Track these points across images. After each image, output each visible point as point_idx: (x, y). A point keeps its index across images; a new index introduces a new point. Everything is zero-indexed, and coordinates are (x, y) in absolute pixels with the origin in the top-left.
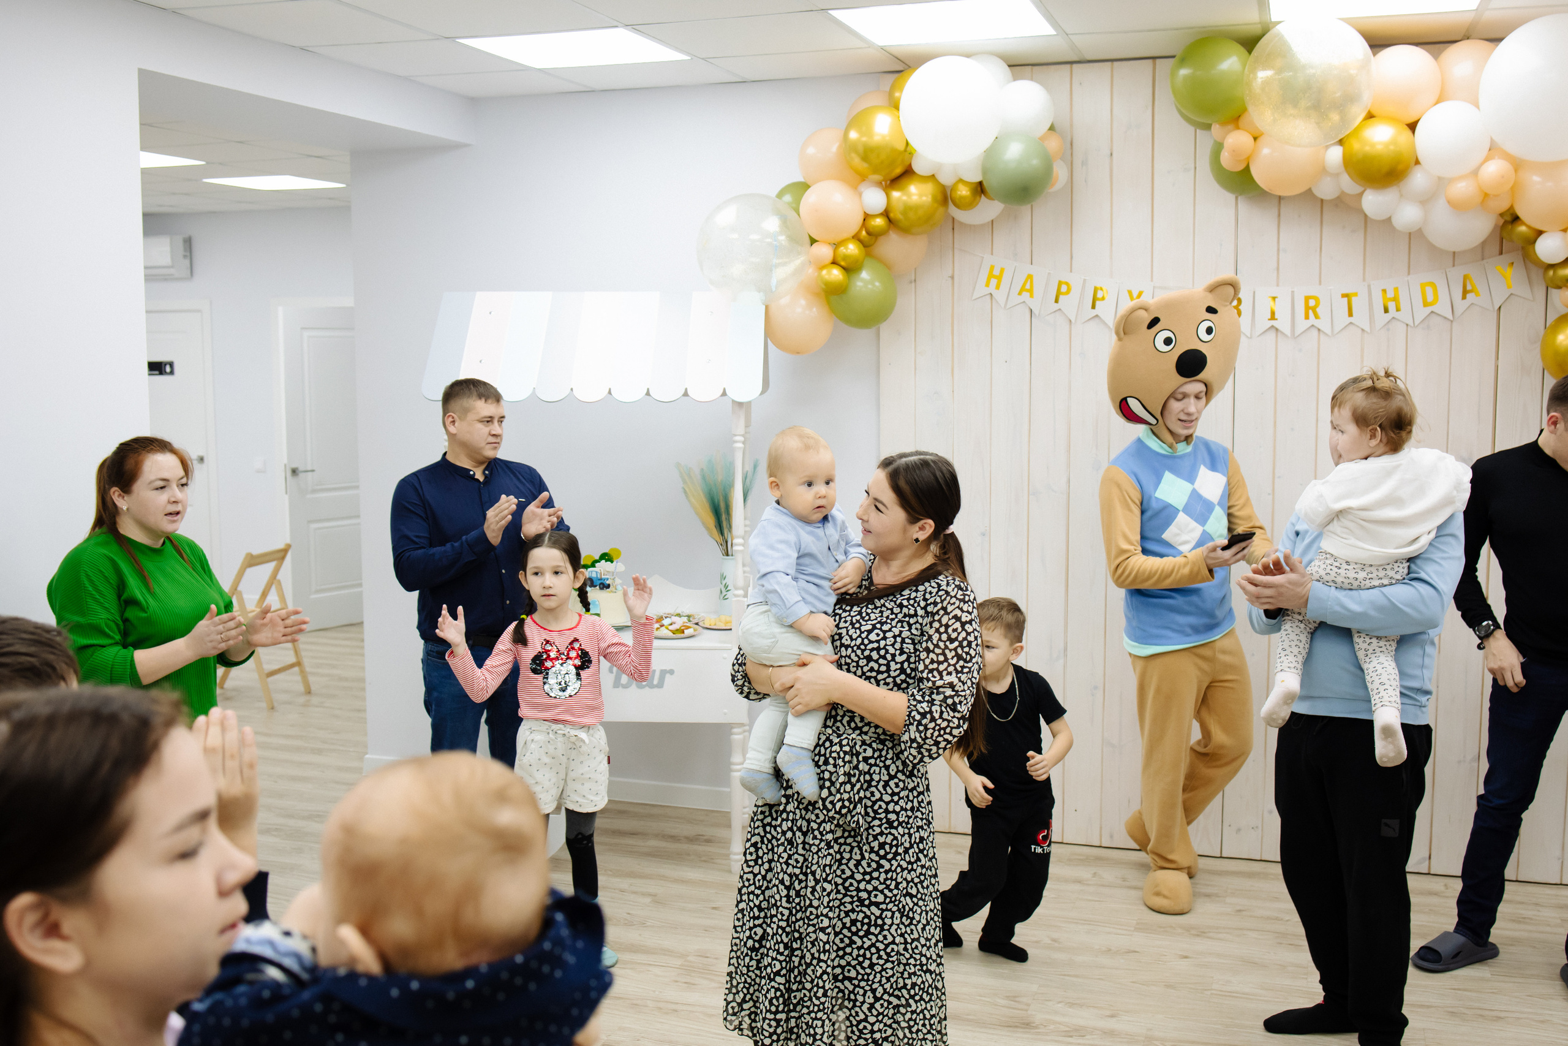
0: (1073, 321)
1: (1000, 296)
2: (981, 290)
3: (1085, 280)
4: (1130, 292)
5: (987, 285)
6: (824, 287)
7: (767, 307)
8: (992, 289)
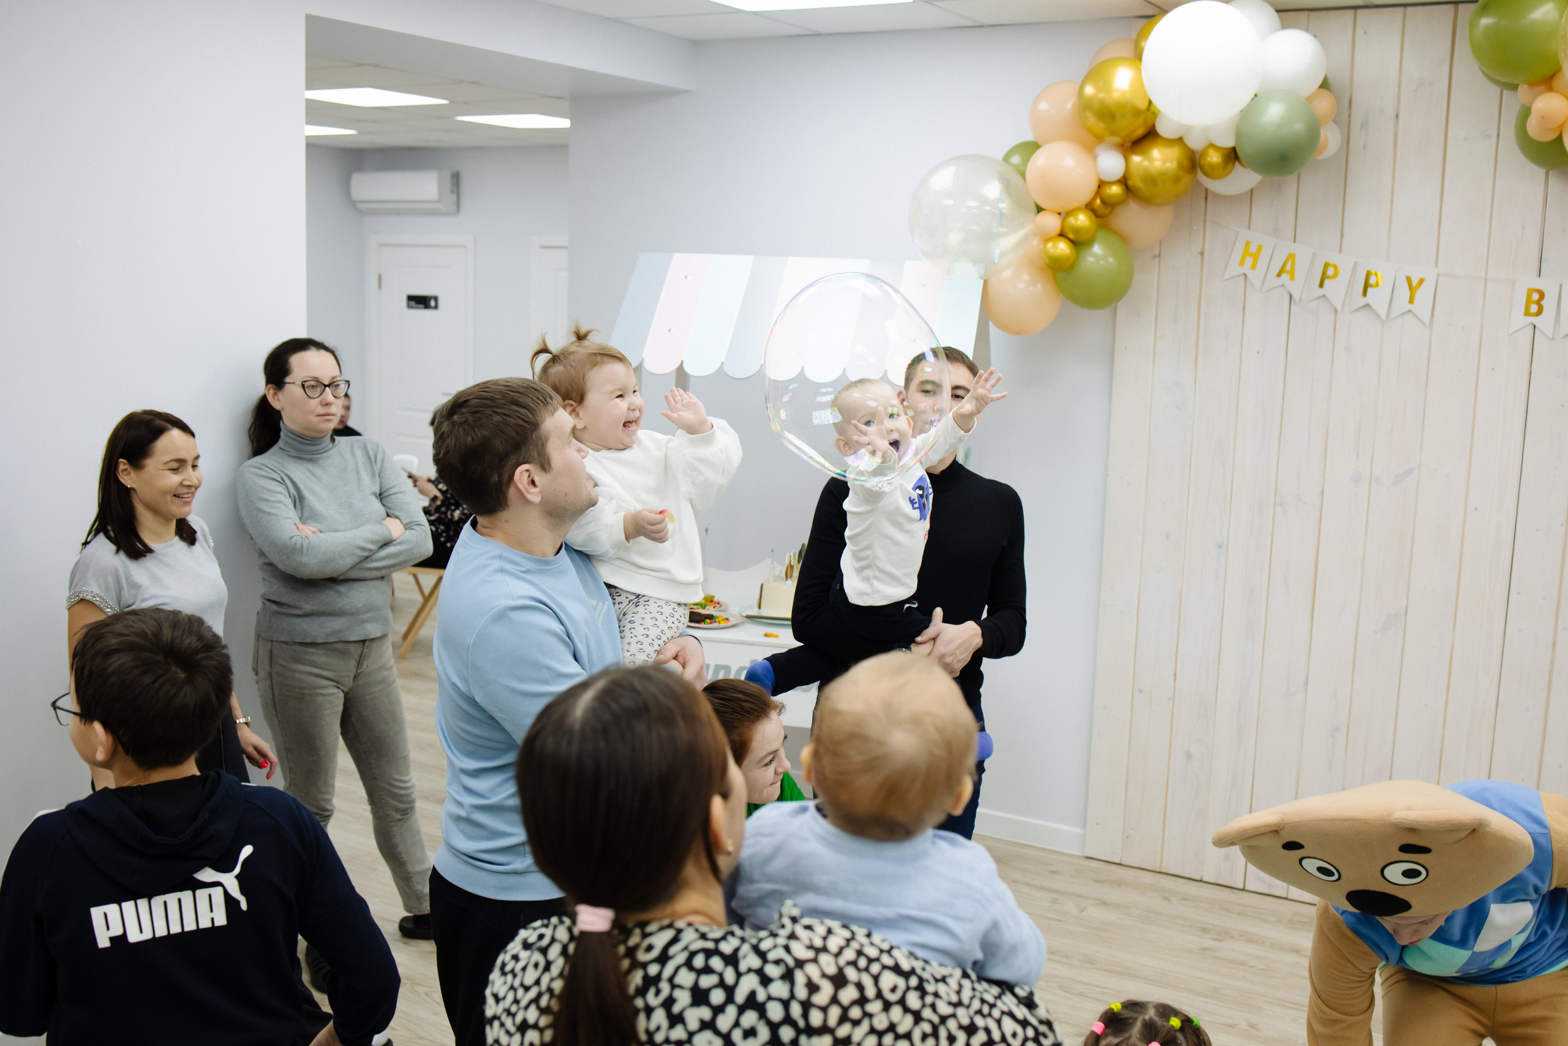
0: (1339, 309)
1: (1255, 277)
2: (1234, 269)
3: (1356, 263)
4: (1409, 280)
5: (1242, 263)
6: (1048, 261)
7: (986, 283)
8: (1246, 269)
